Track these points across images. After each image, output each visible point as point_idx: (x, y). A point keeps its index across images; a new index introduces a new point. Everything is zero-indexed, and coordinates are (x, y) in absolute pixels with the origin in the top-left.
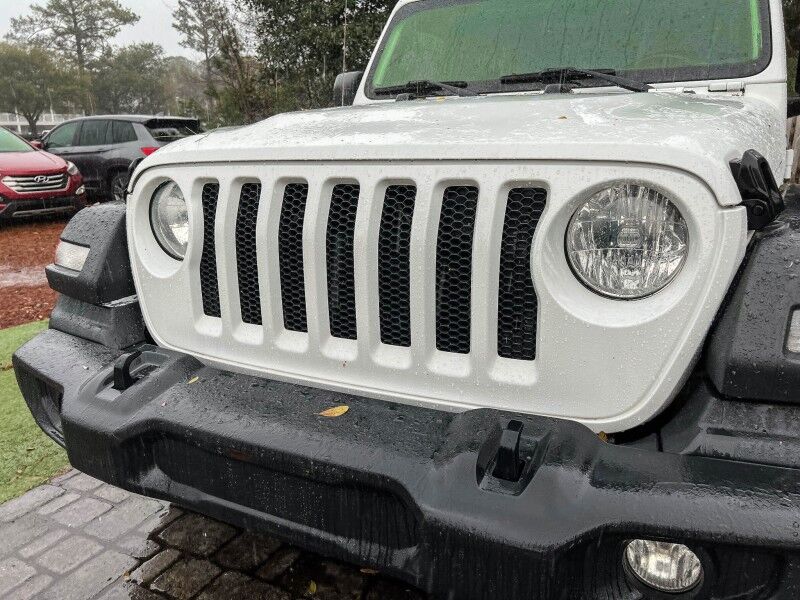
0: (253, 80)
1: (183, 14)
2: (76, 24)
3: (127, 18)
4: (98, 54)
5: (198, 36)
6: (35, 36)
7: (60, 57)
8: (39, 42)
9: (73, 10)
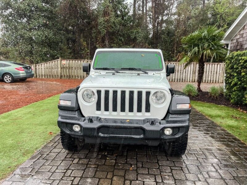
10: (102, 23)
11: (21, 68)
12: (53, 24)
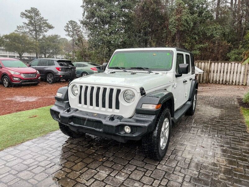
0: (86, 49)
1: (68, 27)
2: (36, 28)
3: (51, 27)
4: (41, 37)
5: (71, 33)
6: (24, 31)
7: (30, 37)
8: (25, 33)
9: (35, 24)
10: (173, 22)
11: (95, 68)
12: (129, 27)
